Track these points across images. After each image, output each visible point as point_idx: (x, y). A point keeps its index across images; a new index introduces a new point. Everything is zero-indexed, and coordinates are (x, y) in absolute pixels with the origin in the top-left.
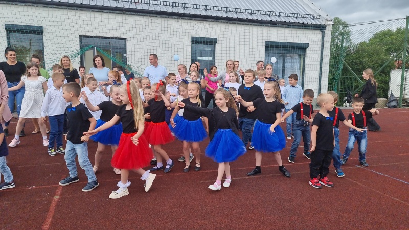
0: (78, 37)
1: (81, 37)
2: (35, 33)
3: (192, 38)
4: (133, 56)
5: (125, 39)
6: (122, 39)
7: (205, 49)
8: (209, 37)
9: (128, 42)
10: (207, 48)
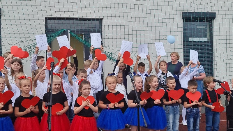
0: (44, 19)
1: (47, 19)
4: (111, 41)
5: (101, 20)
6: (97, 19)
7: (198, 27)
8: (206, 11)
9: (104, 23)
10: (200, 26)
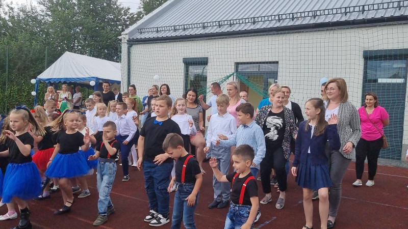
0: (233, 64)
2: (202, 64)
3: (365, 52)
4: (284, 82)
5: (277, 63)
6: (274, 62)
9: (280, 65)
